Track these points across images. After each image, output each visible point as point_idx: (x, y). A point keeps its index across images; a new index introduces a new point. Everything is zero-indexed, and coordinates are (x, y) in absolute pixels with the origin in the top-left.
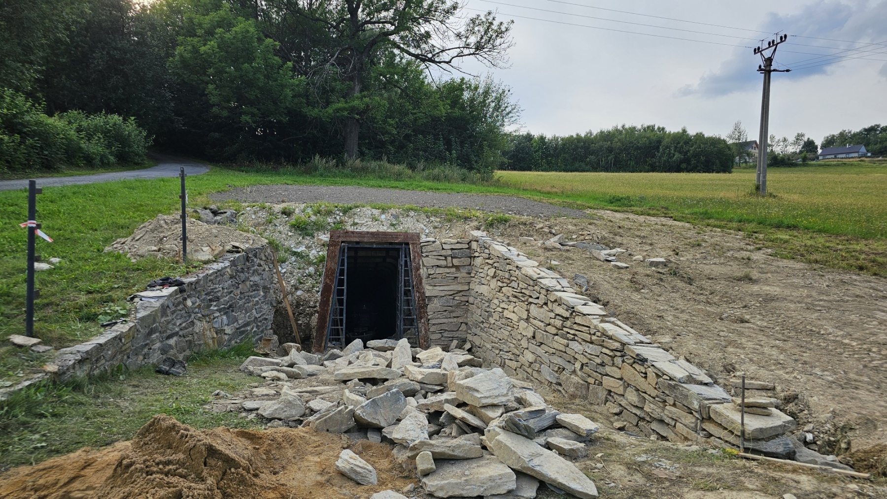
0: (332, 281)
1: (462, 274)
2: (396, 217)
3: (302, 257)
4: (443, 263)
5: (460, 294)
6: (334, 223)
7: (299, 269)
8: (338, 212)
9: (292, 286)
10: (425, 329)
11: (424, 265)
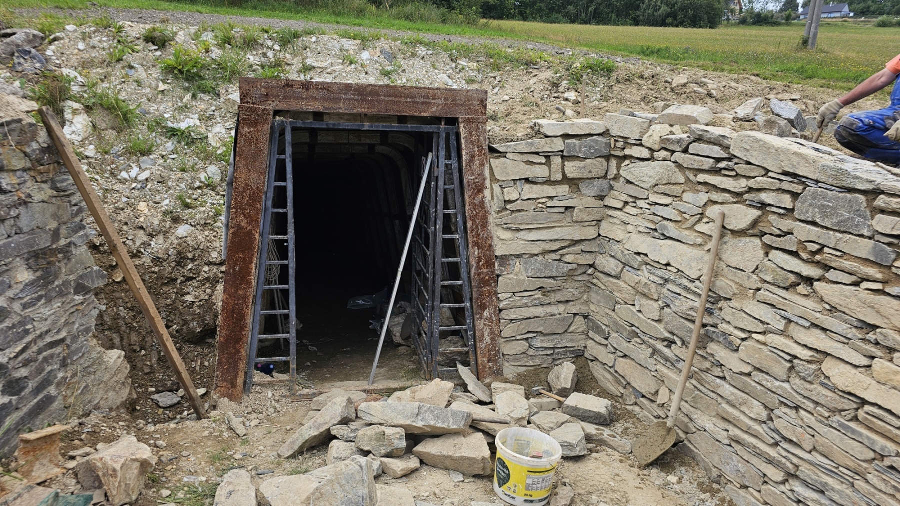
0: (252, 220)
1: (584, 200)
2: (391, 57)
3: (191, 142)
4: (541, 172)
5: (577, 248)
6: (263, 67)
7: (183, 170)
8: (270, 43)
9: (165, 213)
10: (492, 332)
11: (494, 179)
